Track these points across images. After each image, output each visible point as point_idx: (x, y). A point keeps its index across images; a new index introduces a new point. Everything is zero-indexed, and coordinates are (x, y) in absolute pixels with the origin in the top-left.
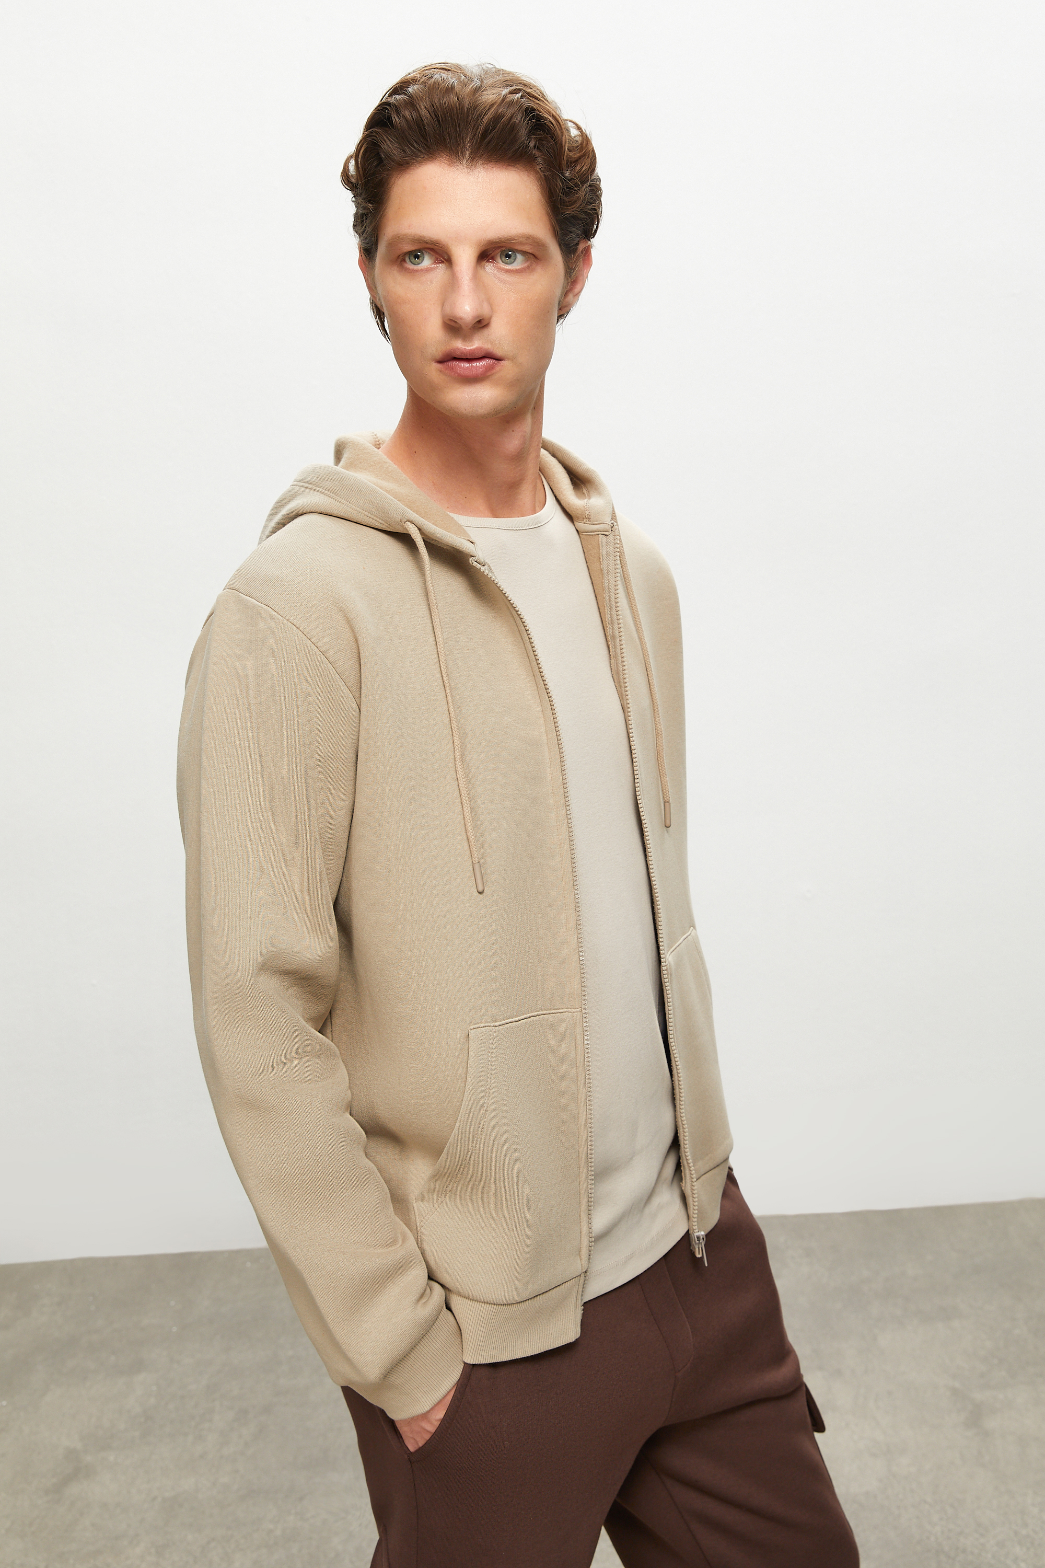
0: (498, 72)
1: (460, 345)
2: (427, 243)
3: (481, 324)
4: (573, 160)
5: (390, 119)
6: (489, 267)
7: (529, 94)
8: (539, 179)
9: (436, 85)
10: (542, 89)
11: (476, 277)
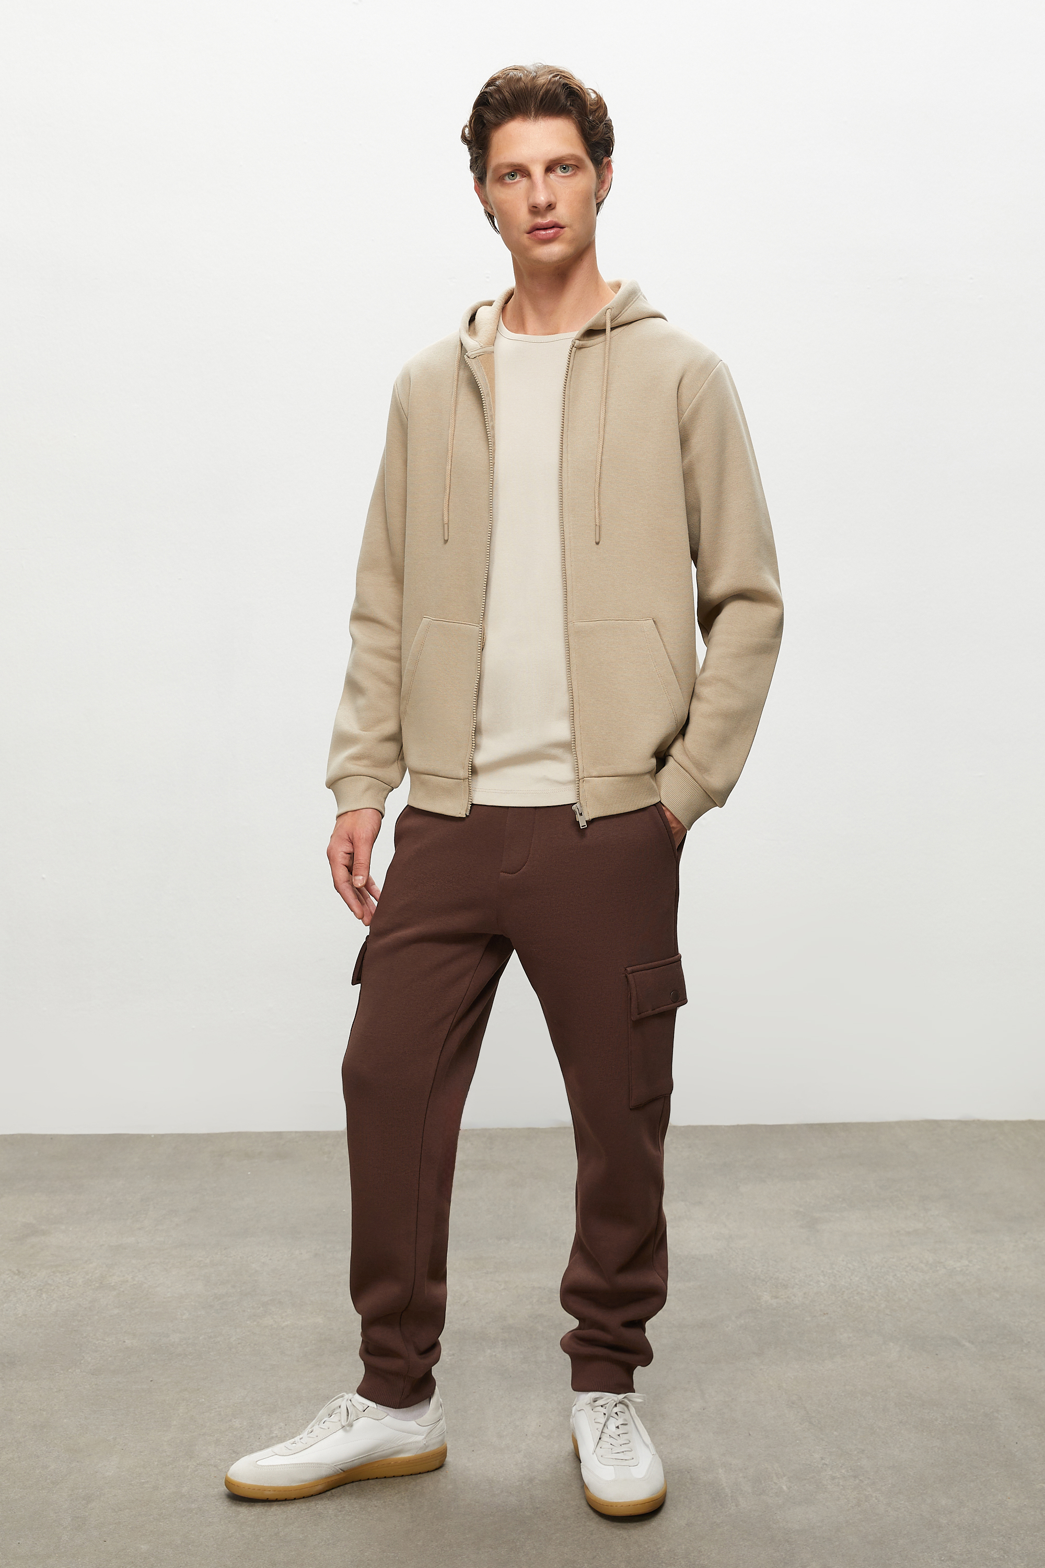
0: (545, 67)
1: (540, 221)
2: (515, 166)
3: (550, 207)
4: (593, 110)
5: (488, 100)
6: (552, 176)
7: (563, 76)
8: (575, 123)
9: (511, 78)
10: (571, 73)
11: (545, 181)
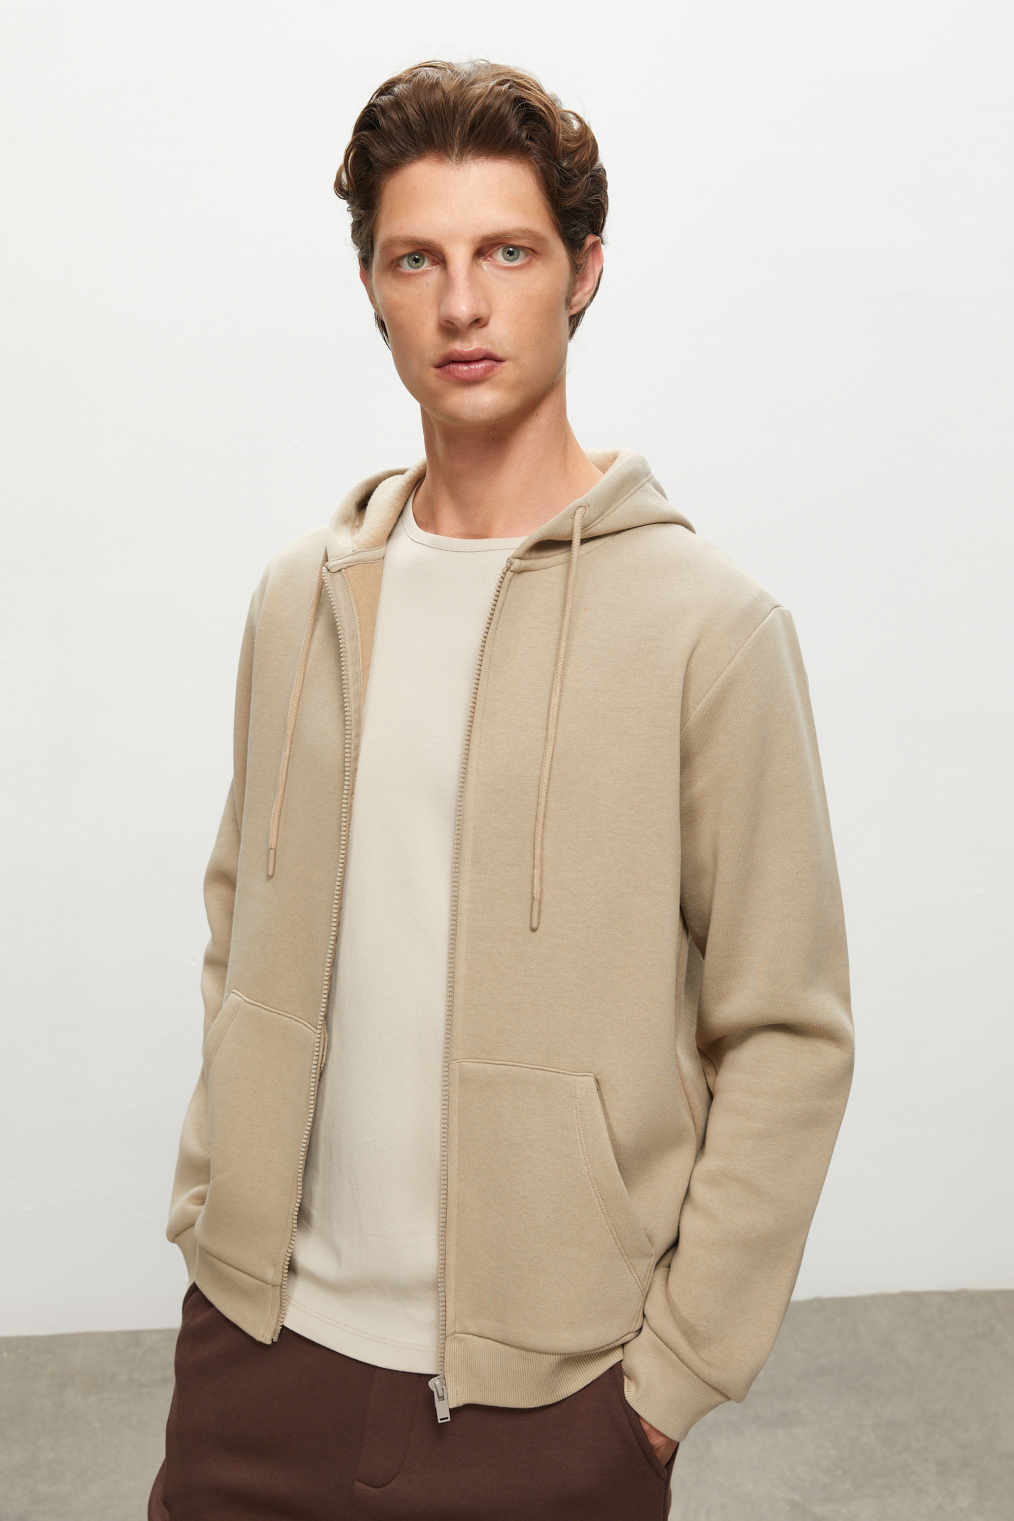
2: (419, 244)
6: (485, 264)
11: (471, 276)
